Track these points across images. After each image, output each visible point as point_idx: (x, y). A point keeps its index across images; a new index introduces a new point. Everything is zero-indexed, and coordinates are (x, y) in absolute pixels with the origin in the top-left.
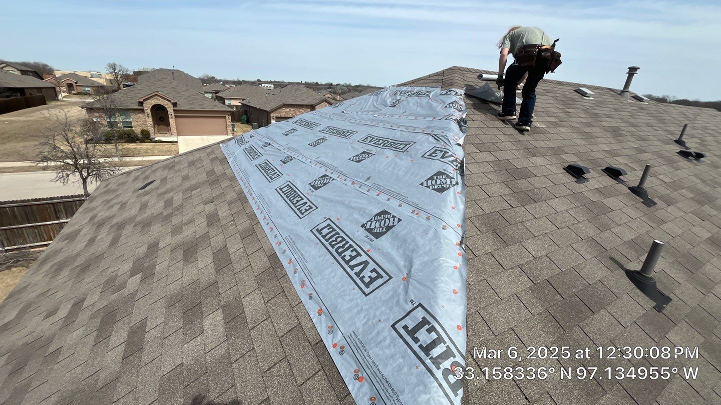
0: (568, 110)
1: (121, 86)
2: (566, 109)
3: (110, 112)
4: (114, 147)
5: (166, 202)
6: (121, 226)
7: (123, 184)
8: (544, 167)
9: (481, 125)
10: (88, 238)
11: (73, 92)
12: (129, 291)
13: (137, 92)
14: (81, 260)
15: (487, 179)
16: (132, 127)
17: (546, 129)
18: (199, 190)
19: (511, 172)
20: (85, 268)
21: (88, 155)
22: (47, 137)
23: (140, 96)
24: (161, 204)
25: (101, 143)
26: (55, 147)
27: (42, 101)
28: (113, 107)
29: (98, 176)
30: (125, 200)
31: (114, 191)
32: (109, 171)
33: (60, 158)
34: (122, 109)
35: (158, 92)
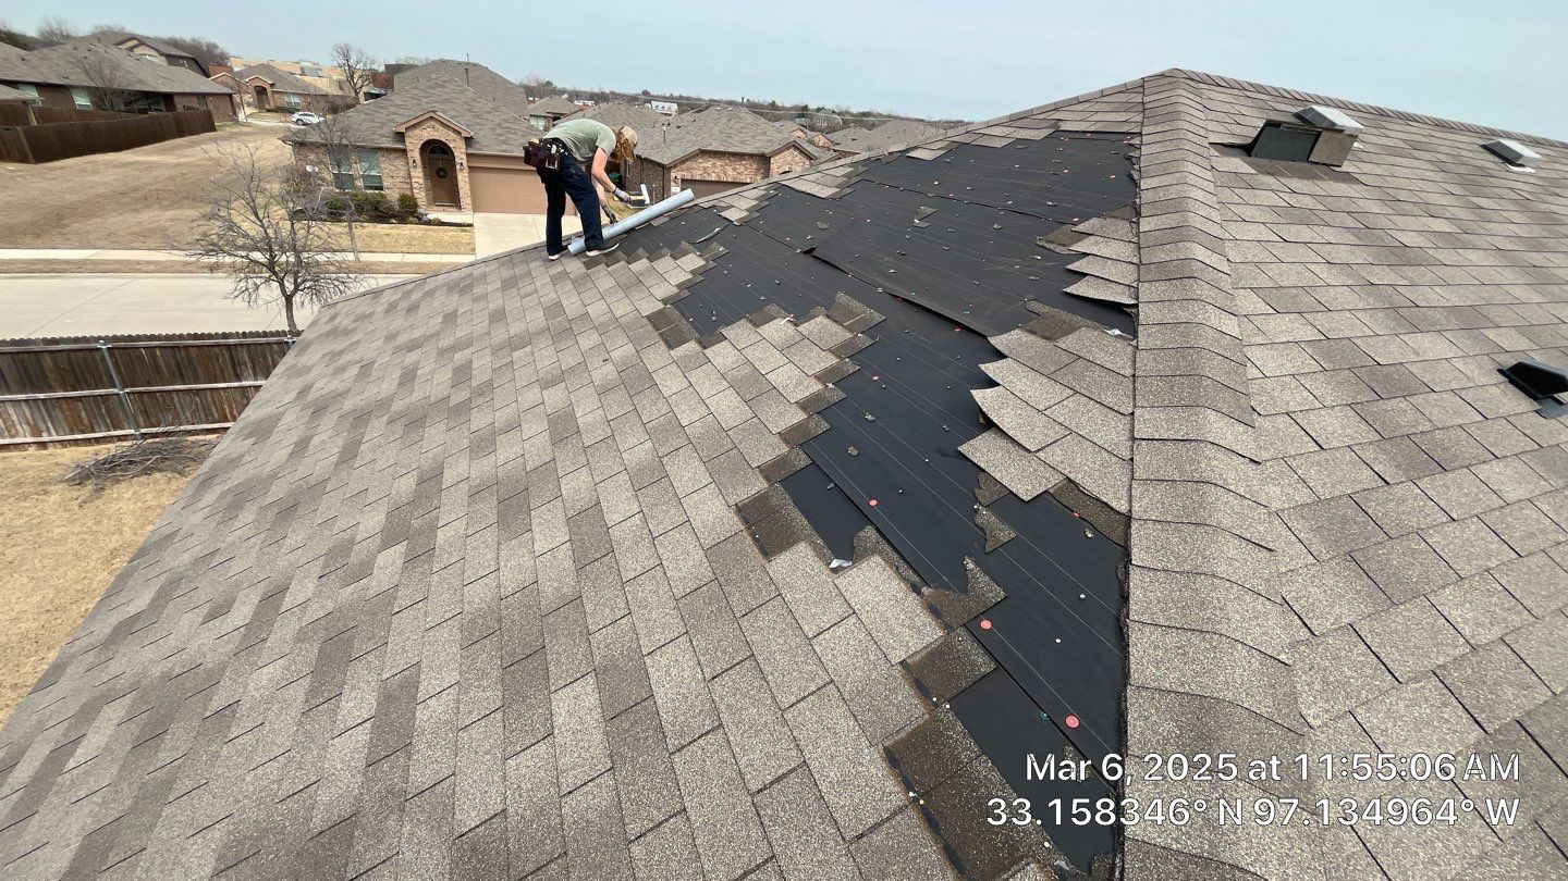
0: (1475, 200)
1: (361, 95)
2: (1471, 199)
3: (338, 152)
4: (347, 230)
5: (456, 371)
6: (361, 418)
7: (367, 317)
8: (1446, 364)
9: (1265, 234)
10: (295, 439)
11: (267, 107)
12: (379, 583)
13: (392, 109)
14: (279, 490)
15: (1305, 393)
16: (381, 188)
17: (1431, 252)
18: (528, 349)
19: (1363, 373)
20: (288, 511)
21: (295, 245)
22: (216, 202)
23: (400, 119)
24: (445, 375)
25: (321, 220)
26: (232, 226)
27: (206, 125)
28: (344, 142)
29: (316, 292)
30: (370, 355)
31: (347, 332)
32: (336, 283)
33: (242, 248)
34: (364, 147)
35: (434, 112)
